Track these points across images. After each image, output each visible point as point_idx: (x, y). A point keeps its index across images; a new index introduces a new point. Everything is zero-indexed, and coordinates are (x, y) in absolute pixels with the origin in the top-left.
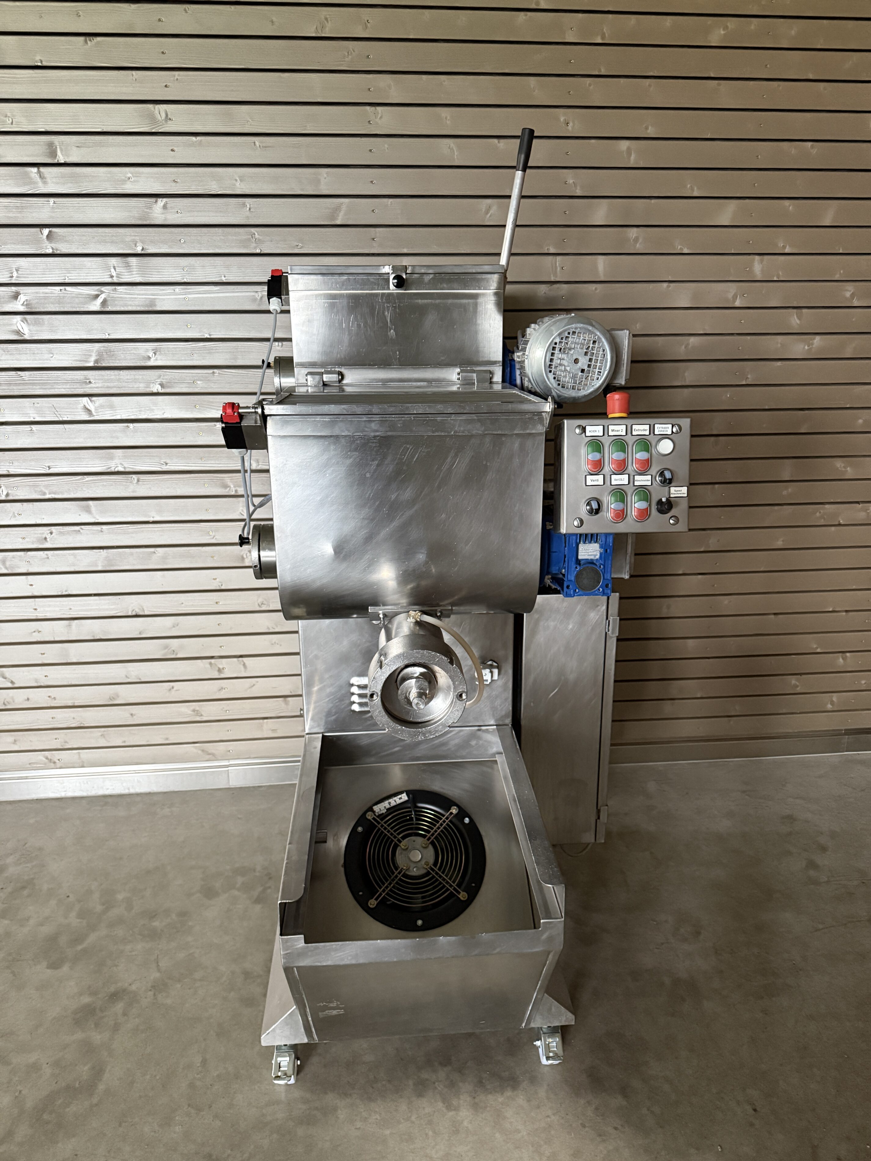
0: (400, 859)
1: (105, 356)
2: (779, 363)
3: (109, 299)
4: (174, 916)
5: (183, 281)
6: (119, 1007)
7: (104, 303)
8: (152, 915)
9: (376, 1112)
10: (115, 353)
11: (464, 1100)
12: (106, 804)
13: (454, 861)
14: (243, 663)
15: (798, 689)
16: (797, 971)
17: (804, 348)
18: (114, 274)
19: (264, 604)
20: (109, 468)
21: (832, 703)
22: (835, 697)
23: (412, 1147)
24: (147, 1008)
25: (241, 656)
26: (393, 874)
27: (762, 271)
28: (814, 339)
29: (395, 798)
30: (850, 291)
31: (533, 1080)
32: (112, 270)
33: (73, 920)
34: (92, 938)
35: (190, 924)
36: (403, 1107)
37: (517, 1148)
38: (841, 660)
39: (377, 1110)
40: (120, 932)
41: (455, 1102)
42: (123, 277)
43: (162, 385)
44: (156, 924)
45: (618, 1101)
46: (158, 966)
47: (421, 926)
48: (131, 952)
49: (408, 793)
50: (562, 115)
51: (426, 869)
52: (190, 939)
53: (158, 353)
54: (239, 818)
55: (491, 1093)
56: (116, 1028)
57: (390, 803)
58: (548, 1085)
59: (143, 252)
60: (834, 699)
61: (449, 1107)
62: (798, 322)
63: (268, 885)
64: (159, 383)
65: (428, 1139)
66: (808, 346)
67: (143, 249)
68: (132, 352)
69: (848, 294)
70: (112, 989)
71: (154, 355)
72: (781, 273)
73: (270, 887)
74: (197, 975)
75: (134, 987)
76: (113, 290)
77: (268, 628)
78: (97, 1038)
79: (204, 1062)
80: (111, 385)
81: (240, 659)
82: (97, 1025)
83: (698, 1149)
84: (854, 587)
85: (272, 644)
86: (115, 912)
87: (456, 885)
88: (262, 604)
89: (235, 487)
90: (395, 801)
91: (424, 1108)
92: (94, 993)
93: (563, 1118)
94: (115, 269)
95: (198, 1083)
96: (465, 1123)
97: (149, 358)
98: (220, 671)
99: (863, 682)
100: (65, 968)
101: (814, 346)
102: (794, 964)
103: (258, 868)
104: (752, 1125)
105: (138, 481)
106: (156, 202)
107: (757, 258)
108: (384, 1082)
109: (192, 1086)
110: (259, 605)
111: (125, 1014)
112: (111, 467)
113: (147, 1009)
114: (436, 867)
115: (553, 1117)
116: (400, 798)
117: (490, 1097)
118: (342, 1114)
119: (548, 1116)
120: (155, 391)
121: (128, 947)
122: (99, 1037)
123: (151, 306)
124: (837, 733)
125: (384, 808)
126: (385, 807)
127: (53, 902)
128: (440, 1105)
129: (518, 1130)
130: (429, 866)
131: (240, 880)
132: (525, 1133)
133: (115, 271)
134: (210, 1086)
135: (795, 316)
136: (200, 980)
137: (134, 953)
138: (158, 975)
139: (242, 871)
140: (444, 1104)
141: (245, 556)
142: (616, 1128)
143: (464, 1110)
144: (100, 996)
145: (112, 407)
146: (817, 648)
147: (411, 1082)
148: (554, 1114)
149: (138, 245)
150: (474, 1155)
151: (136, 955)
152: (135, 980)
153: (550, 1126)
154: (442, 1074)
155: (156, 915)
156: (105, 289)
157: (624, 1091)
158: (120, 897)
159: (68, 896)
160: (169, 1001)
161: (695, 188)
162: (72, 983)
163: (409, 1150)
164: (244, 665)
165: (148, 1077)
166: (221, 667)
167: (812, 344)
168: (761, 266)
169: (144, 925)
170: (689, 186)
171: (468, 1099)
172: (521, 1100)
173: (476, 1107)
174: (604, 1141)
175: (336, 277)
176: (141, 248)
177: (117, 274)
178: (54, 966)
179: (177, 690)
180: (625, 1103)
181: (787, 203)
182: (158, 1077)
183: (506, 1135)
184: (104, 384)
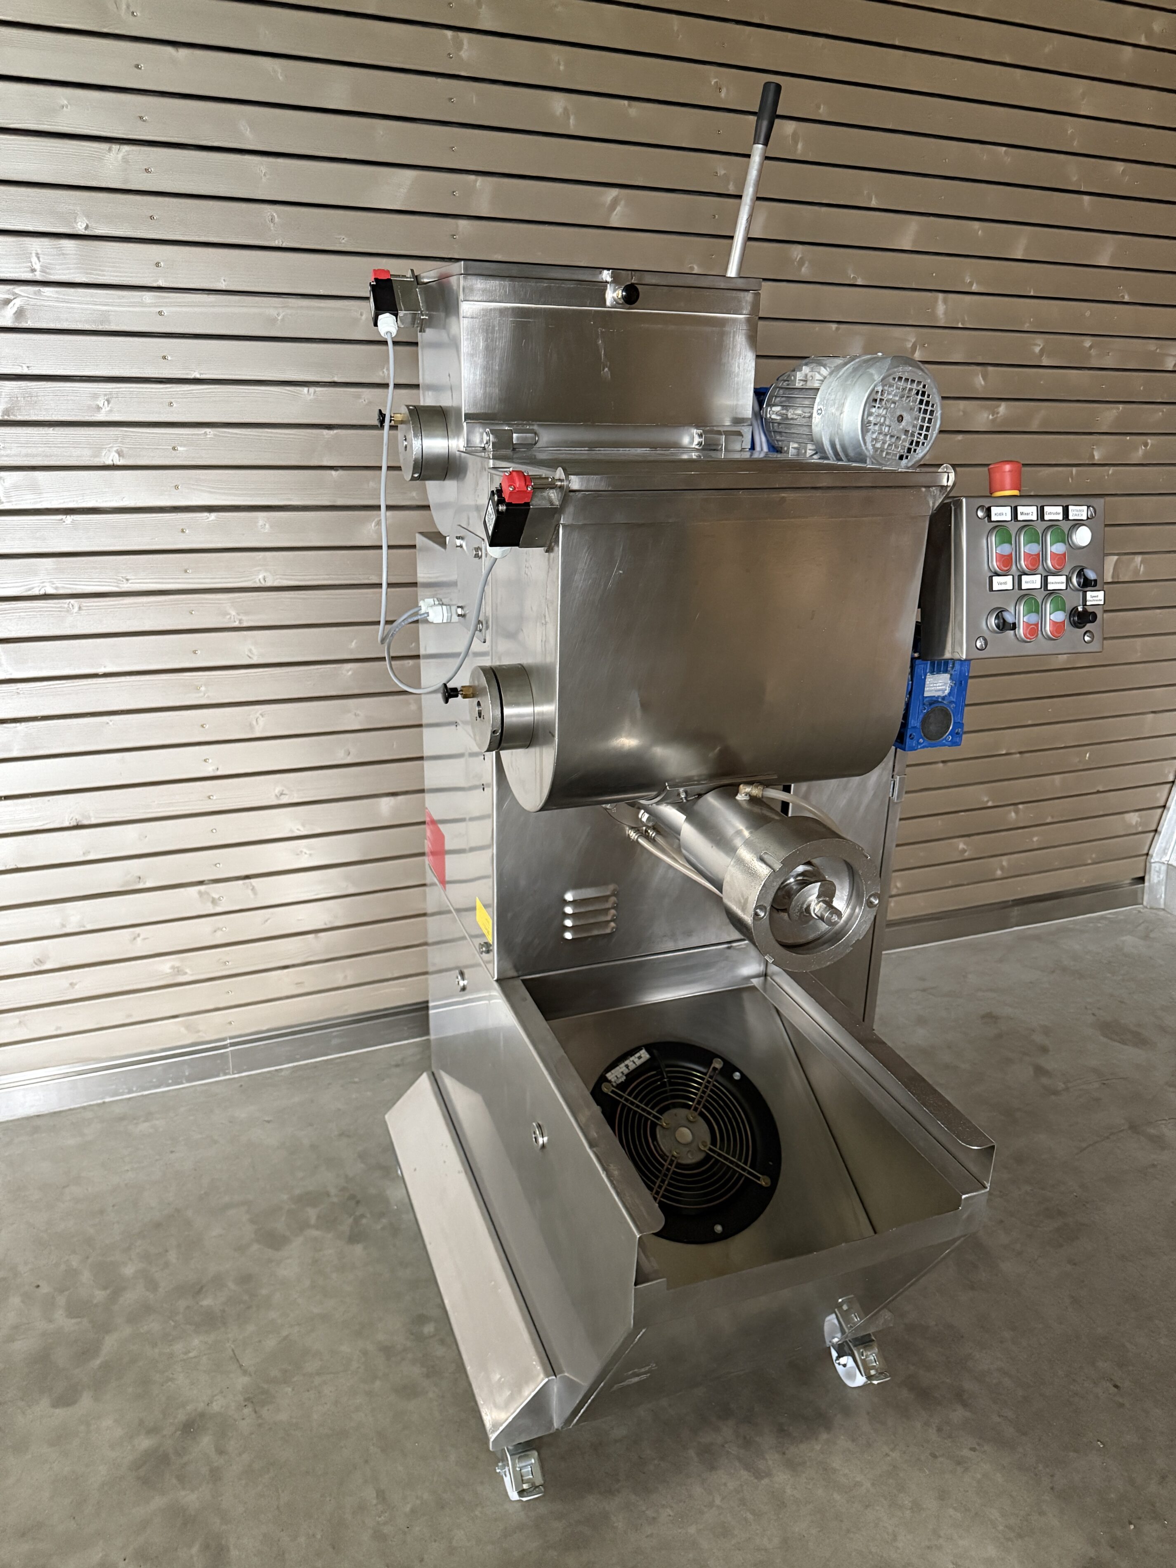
0: (664, 1143)
1: (22, 403)
2: (960, 437)
3: (29, 307)
4: (231, 1285)
5: (155, 285)
6: (206, 1442)
7: (20, 313)
8: (198, 1290)
9: (663, 1506)
10: (40, 398)
11: (772, 1459)
12: (36, 1130)
13: (737, 1134)
14: (251, 888)
15: (966, 854)
16: (1084, 1205)
17: (988, 417)
18: (37, 266)
19: (285, 794)
20: (30, 590)
21: (1002, 868)
22: (1005, 861)
23: (733, 1542)
24: (252, 1434)
25: (247, 877)
26: (663, 1167)
27: (946, 313)
28: (999, 406)
29: (632, 1059)
30: (1040, 345)
31: (847, 1411)
32: (34, 259)
33: (61, 1320)
34: (110, 1343)
35: (264, 1292)
36: (698, 1490)
37: (867, 1507)
38: (1013, 814)
39: (664, 1502)
40: (153, 1325)
41: (761, 1465)
42: (52, 272)
43: (120, 454)
44: (207, 1302)
45: (958, 1414)
46: (241, 1366)
47: (722, 1233)
48: (186, 1353)
49: (649, 1048)
50: (713, 75)
51: (705, 1151)
52: (273, 1315)
53: (112, 401)
54: (268, 1122)
55: (801, 1442)
56: (215, 1475)
57: (627, 1066)
58: (868, 1413)
59: (87, 233)
60: (1005, 863)
61: (759, 1475)
62: (983, 383)
63: (357, 1214)
64: (115, 449)
65: (751, 1525)
66: (993, 416)
67: (87, 227)
68: (69, 398)
69: (1037, 349)
70: (181, 1416)
71: (106, 403)
72: (966, 319)
73: (363, 1216)
74: (311, 1366)
75: (216, 1407)
76: (35, 293)
77: (292, 831)
78: (191, 1498)
79: (381, 1495)
80: (33, 451)
81: (247, 881)
82: (181, 1479)
83: (1075, 1451)
84: (1030, 722)
85: (298, 854)
86: (130, 1298)
87: (750, 1167)
88: (282, 794)
89: (238, 614)
90: (634, 1063)
91: (725, 1484)
92: (152, 1431)
93: (905, 1453)
94: (38, 258)
95: (386, 1529)
96: (789, 1491)
97: (99, 408)
98: (214, 902)
99: (1035, 839)
100: (86, 1402)
101: (999, 415)
102: (1076, 1196)
103: (333, 1191)
104: (1122, 1405)
105: (80, 608)
106: (110, 150)
107: (941, 295)
108: (656, 1462)
109: (379, 1536)
110: (276, 796)
111: (221, 1452)
112: (33, 588)
113: (253, 1436)
114: (716, 1146)
115: (893, 1455)
116: (640, 1058)
117: (802, 1447)
118: (619, 1522)
119: (887, 1455)
120: (109, 462)
121: (178, 1347)
122: (193, 1497)
123: (102, 323)
124: (1005, 906)
125: (621, 1075)
126: (622, 1073)
127: (15, 1301)
128: (744, 1474)
129: (858, 1482)
130: (708, 1148)
131: (312, 1214)
132: (869, 1485)
133: (39, 261)
134: (407, 1530)
135: (980, 376)
136: (318, 1374)
137: (191, 1355)
138: (244, 1380)
139: (310, 1199)
140: (749, 1471)
141: (254, 723)
142: (973, 1449)
143: (779, 1473)
144: (165, 1432)
145: (35, 488)
146: (988, 801)
147: (692, 1453)
148: (892, 1450)
149: (78, 220)
150: (819, 1531)
151: (195, 1357)
152: (213, 1396)
153: (894, 1467)
154: (727, 1430)
155: (202, 1288)
156: (21, 291)
157: (960, 1397)
158: (129, 1270)
159: (38, 1286)
160: (283, 1417)
161: (873, 197)
162: (107, 1422)
163: (733, 1548)
164: (253, 889)
165: (302, 1540)
166: (216, 896)
167: (998, 413)
168: (945, 307)
169: (188, 1307)
170: (865, 192)
171: (777, 1456)
172: (843, 1442)
173: (792, 1466)
174: (966, 1469)
175: (532, 283)
176: (84, 226)
177: (41, 266)
178: (66, 1400)
179: (145, 939)
180: (968, 1414)
181: (976, 225)
182: (319, 1536)
183: (846, 1492)
184: (20, 449)
